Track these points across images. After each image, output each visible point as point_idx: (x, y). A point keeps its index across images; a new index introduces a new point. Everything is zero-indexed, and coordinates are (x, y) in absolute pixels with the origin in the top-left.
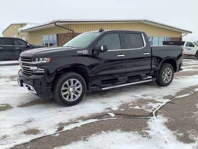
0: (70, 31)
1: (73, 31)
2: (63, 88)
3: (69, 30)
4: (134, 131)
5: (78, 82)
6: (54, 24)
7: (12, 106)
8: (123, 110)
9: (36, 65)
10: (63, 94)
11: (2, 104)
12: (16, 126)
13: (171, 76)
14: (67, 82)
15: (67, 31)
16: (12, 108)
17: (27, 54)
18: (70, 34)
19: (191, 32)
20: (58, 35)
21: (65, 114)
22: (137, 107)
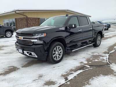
0: (25, 17)
1: (27, 17)
2: (54, 52)
3: (24, 15)
4: (110, 74)
5: (60, 48)
6: (14, 12)
7: (18, 67)
8: (90, 63)
9: (36, 39)
10: (54, 56)
11: (9, 67)
12: (34, 80)
13: (100, 41)
14: (55, 49)
15: (23, 17)
16: (19, 68)
17: (22, 31)
18: (25, 18)
19: (91, 17)
20: (16, 19)
21: (59, 69)
22: (96, 60)
